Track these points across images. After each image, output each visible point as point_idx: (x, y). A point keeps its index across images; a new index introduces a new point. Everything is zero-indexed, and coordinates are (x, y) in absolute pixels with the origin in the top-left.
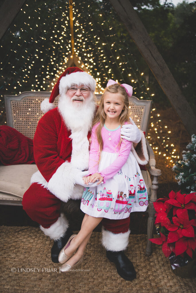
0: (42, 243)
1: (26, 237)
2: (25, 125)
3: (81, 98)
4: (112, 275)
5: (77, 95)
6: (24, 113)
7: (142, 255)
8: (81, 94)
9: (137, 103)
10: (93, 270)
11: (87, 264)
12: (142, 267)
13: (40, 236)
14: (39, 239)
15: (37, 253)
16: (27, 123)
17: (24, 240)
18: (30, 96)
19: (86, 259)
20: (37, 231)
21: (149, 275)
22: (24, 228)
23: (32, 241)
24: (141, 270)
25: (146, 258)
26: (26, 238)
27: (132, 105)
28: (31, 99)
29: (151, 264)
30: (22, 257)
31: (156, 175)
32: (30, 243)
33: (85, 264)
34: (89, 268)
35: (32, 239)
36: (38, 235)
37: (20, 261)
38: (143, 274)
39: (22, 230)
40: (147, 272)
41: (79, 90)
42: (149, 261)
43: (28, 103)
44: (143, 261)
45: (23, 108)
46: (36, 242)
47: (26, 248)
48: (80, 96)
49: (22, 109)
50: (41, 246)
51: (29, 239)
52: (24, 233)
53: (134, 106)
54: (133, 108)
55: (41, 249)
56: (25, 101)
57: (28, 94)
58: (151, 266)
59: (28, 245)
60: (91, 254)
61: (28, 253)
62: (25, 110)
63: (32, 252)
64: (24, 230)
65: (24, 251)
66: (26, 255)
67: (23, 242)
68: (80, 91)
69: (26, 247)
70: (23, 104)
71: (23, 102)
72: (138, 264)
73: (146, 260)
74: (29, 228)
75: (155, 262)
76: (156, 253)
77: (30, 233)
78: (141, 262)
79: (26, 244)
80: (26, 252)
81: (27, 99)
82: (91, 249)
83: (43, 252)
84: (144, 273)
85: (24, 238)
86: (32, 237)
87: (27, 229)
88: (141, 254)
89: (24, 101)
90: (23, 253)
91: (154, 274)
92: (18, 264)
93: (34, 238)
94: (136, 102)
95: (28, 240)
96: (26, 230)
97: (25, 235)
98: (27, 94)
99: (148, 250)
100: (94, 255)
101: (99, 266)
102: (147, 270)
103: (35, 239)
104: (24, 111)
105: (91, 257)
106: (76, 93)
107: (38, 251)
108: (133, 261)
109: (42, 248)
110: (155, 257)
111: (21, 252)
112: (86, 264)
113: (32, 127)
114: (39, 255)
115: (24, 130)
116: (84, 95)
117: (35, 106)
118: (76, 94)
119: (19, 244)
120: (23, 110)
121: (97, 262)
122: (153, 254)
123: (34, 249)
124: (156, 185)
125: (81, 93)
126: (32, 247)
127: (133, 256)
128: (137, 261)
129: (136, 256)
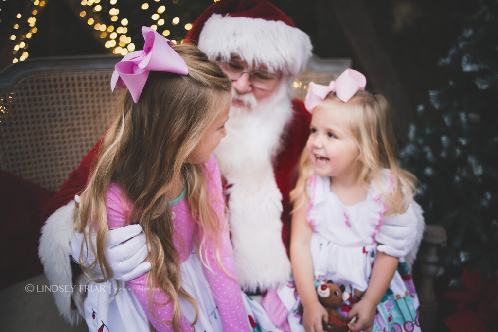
2: (34, 157)
6: (28, 123)
8: (250, 89)
16: (38, 151)
28: (44, 81)
41: (246, 77)
43: (36, 90)
45: (21, 109)
49: (20, 112)
56: (27, 89)
57: (33, 68)
62: (29, 114)
81: (31, 81)
89: (23, 88)
98: (29, 66)
104: (27, 117)
106: (236, 80)
113: (57, 160)
117: (58, 98)
120: (23, 115)
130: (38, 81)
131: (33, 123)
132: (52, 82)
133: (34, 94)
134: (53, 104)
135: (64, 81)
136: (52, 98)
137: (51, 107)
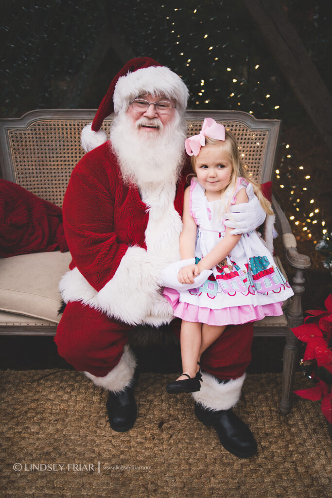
0: (85, 399)
1: (53, 389)
2: (37, 177)
3: (157, 122)
4: (223, 455)
5: (147, 117)
6: (35, 153)
7: (274, 414)
8: (156, 115)
9: (253, 126)
10: (187, 448)
11: (174, 437)
12: (275, 437)
13: (80, 387)
14: (79, 393)
15: (78, 420)
16: (40, 173)
17: (52, 396)
18: (44, 119)
19: (171, 427)
20: (73, 377)
21: (292, 452)
22: (48, 372)
23: (66, 397)
24: (276, 442)
25: (282, 418)
26: (54, 392)
27: (243, 130)
28: (47, 125)
29: (293, 430)
30: (51, 429)
31: (301, 266)
32: (63, 401)
33: (169, 436)
34: (178, 443)
35: (65, 393)
36: (76, 384)
37: (49, 438)
38: (279, 451)
39: (45, 377)
40: (287, 447)
41: (151, 107)
42: (288, 425)
43: (41, 132)
44: (276, 425)
45: (31, 143)
46: (73, 398)
47: (57, 411)
48: (154, 118)
49: (30, 145)
50: (84, 407)
51: (60, 393)
52: (49, 383)
53: (246, 131)
54: (246, 135)
55: (86, 413)
56: (35, 130)
57: (40, 116)
58: (292, 435)
59: (60, 405)
60: (180, 417)
61: (61, 422)
62: (36, 147)
63: (69, 418)
64: (49, 375)
65: (53, 418)
66: (59, 427)
67: (50, 400)
68: (155, 109)
69: (57, 409)
70: (31, 136)
71: (30, 132)
72: (268, 431)
73: (281, 424)
74: (57, 372)
75: (298, 426)
76: (299, 409)
77: (61, 383)
78: (273, 427)
79: (56, 404)
80: (57, 420)
81: (39, 125)
82: (178, 408)
83: (90, 416)
84: (280, 448)
85: (51, 392)
86: (65, 388)
87: (55, 373)
88: (271, 411)
89: (33, 129)
90: (52, 422)
91: (301, 450)
92: (46, 443)
93: (69, 391)
94: (251, 123)
95: (59, 396)
96: (52, 377)
97: (51, 386)
98: (38, 114)
99: (284, 404)
100: (186, 418)
101: (197, 439)
102: (287, 441)
103: (72, 394)
104: (34, 149)
105: (179, 422)
106: (146, 112)
107: (79, 415)
108: (258, 425)
109: (86, 411)
110: (297, 416)
111: (48, 421)
112: (171, 436)
113: (52, 180)
114: (83, 424)
115: (35, 186)
116: (163, 117)
117: (55, 137)
118: (145, 114)
119: (42, 403)
120: (32, 148)
121: (191, 432)
122: (294, 409)
123: (72, 413)
124: (300, 285)
125: (157, 113)
126: (67, 409)
127: (257, 416)
128: (265, 425)
129: (263, 416)
130: (43, 125)
131: (38, 153)
132: (52, 126)
133: (40, 134)
134: (52, 141)
135: (60, 126)
136: (52, 137)
137: (50, 144)
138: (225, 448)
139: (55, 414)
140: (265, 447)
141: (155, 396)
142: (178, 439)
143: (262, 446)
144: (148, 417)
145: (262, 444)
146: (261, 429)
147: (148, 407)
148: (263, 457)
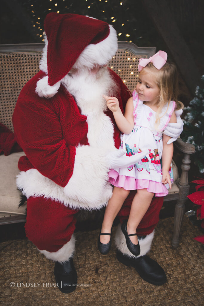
0: (38, 261)
1: (13, 257)
4: (145, 286)
7: (169, 249)
9: (136, 52)
10: (120, 285)
11: (108, 279)
12: (175, 266)
13: (32, 252)
14: (32, 257)
15: (37, 278)
17: (13, 263)
19: (104, 271)
20: (24, 245)
22: (5, 244)
23: (24, 262)
24: (177, 270)
25: (175, 251)
27: (129, 55)
29: (185, 259)
32: (22, 266)
33: (105, 278)
34: (113, 283)
35: (22, 259)
36: (29, 251)
38: (180, 276)
40: (185, 273)
42: (181, 256)
44: (173, 257)
46: (30, 262)
47: (20, 274)
50: (39, 267)
51: (19, 259)
53: (132, 56)
55: (42, 272)
58: (185, 262)
59: (21, 269)
60: (108, 262)
63: (31, 278)
67: (12, 266)
69: (20, 273)
72: (169, 262)
73: (176, 256)
75: (187, 255)
76: (183, 243)
77: (17, 251)
83: (45, 274)
84: (180, 274)
85: (11, 260)
86: (21, 255)
87: (10, 244)
88: (166, 247)
91: (194, 273)
93: (25, 256)
94: (135, 50)
95: (18, 262)
97: (10, 255)
99: (175, 241)
100: (112, 262)
101: (124, 277)
102: (183, 268)
103: (27, 259)
105: (108, 266)
107: (38, 275)
108: (161, 259)
109: (41, 270)
110: (184, 248)
112: (106, 278)
119: (7, 270)
121: (119, 273)
122: (181, 244)
123: (32, 274)
126: (27, 271)
127: (159, 252)
128: (165, 258)
129: (163, 252)
138: (144, 280)
139: (19, 277)
140: (170, 274)
141: (87, 249)
142: (112, 279)
143: (168, 274)
144: (86, 266)
145: (168, 273)
146: (164, 261)
147: (84, 259)
148: (172, 282)
